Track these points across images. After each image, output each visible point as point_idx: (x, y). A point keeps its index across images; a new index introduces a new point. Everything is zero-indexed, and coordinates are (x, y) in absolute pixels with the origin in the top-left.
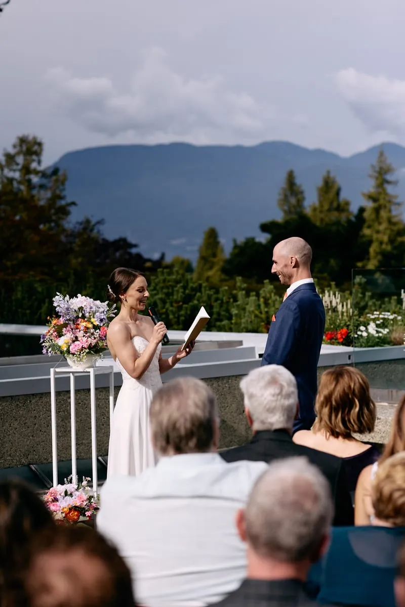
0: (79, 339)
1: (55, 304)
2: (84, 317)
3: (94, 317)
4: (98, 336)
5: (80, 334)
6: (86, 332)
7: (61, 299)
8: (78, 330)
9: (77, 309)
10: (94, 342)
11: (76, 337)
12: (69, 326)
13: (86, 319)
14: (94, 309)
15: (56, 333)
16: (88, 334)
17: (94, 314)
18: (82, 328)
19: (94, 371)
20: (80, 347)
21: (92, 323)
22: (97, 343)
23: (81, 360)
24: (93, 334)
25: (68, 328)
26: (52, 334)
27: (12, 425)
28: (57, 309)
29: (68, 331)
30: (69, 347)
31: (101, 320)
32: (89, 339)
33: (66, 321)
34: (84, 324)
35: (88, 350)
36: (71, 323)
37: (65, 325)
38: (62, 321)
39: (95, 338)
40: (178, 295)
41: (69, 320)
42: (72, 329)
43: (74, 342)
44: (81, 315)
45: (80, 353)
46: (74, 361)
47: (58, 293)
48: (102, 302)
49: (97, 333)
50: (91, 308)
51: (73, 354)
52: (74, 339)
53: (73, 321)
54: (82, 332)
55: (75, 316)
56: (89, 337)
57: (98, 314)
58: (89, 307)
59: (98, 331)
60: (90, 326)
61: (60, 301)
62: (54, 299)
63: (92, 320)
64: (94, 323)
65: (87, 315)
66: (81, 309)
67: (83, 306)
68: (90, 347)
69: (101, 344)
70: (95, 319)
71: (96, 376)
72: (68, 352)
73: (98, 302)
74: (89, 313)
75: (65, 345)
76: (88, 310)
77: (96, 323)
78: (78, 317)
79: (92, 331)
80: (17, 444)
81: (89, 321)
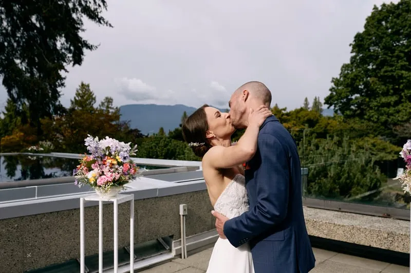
0: (105, 173)
1: (86, 144)
2: (110, 154)
3: (118, 155)
4: (121, 171)
5: (106, 170)
6: (111, 168)
7: (92, 140)
8: (105, 166)
9: (104, 148)
10: (118, 177)
11: (103, 172)
12: (97, 162)
13: (112, 157)
14: (119, 148)
15: (86, 168)
16: (113, 170)
17: (119, 152)
18: (108, 164)
19: (118, 201)
20: (106, 181)
21: (117, 160)
22: (120, 178)
23: (106, 192)
24: (117, 169)
25: (97, 164)
26: (83, 169)
27: (57, 233)
28: (88, 148)
29: (96, 166)
30: (96, 181)
31: (125, 158)
32: (114, 174)
33: (95, 158)
34: (110, 161)
35: (112, 183)
36: (99, 159)
37: (94, 162)
38: (91, 158)
39: (119, 173)
40: (162, 144)
41: (98, 157)
42: (100, 165)
43: (100, 175)
44: (108, 153)
45: (105, 185)
46: (101, 192)
47: (89, 135)
48: (125, 143)
49: (121, 169)
50: (116, 148)
51: (100, 186)
52: (101, 173)
53: (101, 158)
54: (108, 167)
55: (103, 154)
56: (114, 172)
57: (121, 152)
58: (115, 147)
59: (121, 167)
60: (115, 162)
61: (90, 142)
62: (85, 140)
63: (117, 157)
64: (119, 160)
65: (113, 153)
66: (108, 148)
67: (110, 146)
68: (114, 181)
69: (123, 178)
70: (120, 157)
71: (119, 205)
72: (95, 184)
73: (123, 143)
74: (115, 151)
75: (93, 179)
76: (114, 149)
77: (121, 160)
78: (105, 155)
79: (117, 166)
80: (61, 246)
81: (115, 158)
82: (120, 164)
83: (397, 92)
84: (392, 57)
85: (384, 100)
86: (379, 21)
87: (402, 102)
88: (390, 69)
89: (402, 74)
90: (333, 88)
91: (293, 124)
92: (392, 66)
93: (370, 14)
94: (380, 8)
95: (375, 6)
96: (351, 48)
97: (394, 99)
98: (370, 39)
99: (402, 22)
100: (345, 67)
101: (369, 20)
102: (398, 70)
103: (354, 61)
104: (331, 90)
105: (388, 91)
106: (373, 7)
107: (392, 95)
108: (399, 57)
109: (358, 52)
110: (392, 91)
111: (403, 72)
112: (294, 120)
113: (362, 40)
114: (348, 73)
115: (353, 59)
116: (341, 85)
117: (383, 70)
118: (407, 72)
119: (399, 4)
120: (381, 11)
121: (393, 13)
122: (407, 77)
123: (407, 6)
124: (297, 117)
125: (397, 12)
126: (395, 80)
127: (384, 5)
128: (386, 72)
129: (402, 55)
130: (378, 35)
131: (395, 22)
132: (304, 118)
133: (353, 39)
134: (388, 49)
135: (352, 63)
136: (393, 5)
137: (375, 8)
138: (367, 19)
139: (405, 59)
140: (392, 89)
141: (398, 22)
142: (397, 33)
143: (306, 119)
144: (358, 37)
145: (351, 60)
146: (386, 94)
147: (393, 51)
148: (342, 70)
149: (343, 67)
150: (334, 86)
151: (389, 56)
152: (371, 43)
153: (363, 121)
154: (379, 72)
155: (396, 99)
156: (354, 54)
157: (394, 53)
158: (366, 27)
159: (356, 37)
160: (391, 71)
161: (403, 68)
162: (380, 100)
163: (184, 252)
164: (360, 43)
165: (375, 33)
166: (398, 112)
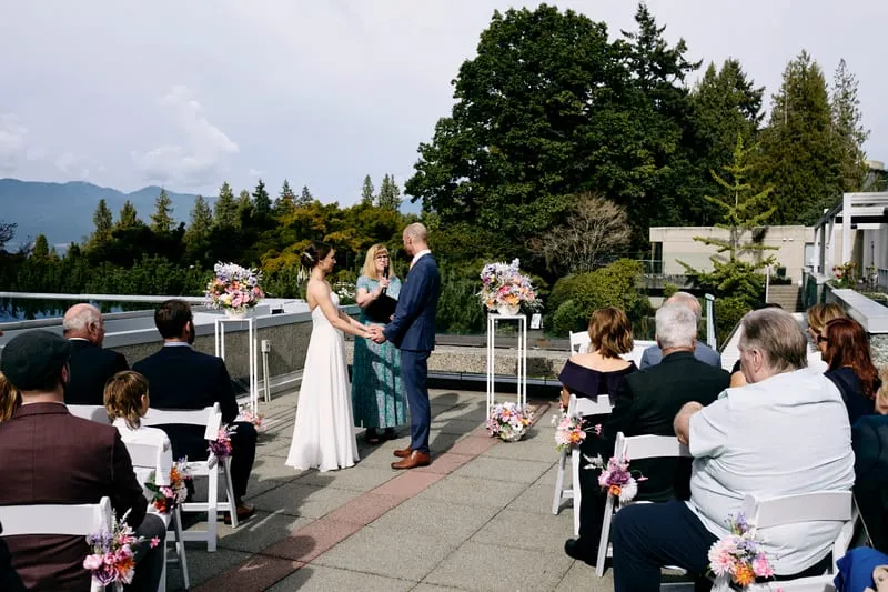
0: (239, 296)
1: (215, 270)
2: (239, 279)
4: (253, 294)
7: (221, 266)
9: (232, 274)
11: (237, 295)
15: (217, 292)
16: (246, 293)
18: (240, 288)
19: (253, 319)
20: (241, 303)
21: (245, 284)
22: (254, 299)
23: (241, 312)
25: (229, 288)
29: (229, 290)
30: (231, 302)
31: (254, 282)
33: (226, 282)
35: (247, 305)
41: (229, 282)
42: (232, 289)
43: (235, 298)
44: (236, 278)
45: (240, 307)
46: (233, 313)
47: (219, 261)
51: (235, 307)
52: (235, 296)
53: (232, 282)
54: (240, 291)
55: (232, 279)
58: (240, 272)
59: (252, 290)
61: (220, 268)
62: (215, 266)
64: (247, 284)
65: (241, 278)
66: (235, 273)
67: (237, 271)
68: (249, 302)
70: (249, 281)
72: (231, 306)
75: (227, 301)
77: (250, 284)
78: (234, 280)
79: (247, 290)
82: (250, 288)
83: (532, 176)
84: (525, 111)
85: (509, 190)
86: (503, 42)
87: (541, 195)
88: (521, 133)
89: (541, 144)
90: (422, 164)
91: (352, 234)
92: (524, 127)
93: (488, 28)
94: (505, 18)
95: (496, 11)
96: (453, 88)
97: (527, 188)
98: (488, 75)
99: (542, 48)
100: (443, 124)
101: (487, 37)
102: (534, 135)
103: (460, 114)
104: (417, 166)
105: (517, 172)
106: (493, 14)
107: (524, 182)
108: (535, 113)
109: (467, 97)
110: (522, 174)
111: (543, 140)
112: (353, 226)
113: (473, 76)
114: (448, 137)
115: (458, 109)
116: (436, 158)
117: (509, 134)
118: (548, 141)
119: (537, 14)
120: (507, 22)
121: (528, 28)
122: (548, 150)
123: (549, 20)
124: (357, 221)
125: (534, 28)
126: (529, 154)
127: (511, 12)
128: (513, 138)
129: (541, 109)
130: (502, 68)
131: (531, 48)
132: (371, 222)
133: (459, 72)
134: (517, 95)
135: (456, 118)
136: (528, 13)
137: (497, 16)
138: (482, 36)
139: (546, 116)
140: (523, 170)
141: (535, 46)
142: (533, 68)
143: (373, 224)
144: (467, 69)
145: (454, 112)
146: (514, 179)
147: (526, 101)
148: (438, 130)
149: (439, 124)
150: (424, 160)
151: (520, 110)
152: (489, 83)
153: (474, 227)
154: (502, 138)
155: (530, 189)
156: (459, 100)
157: (529, 104)
158: (480, 50)
159: (462, 69)
160: (523, 137)
161: (541, 132)
162: (504, 191)
163: (267, 395)
164: (470, 80)
165: (495, 64)
166: (534, 212)
